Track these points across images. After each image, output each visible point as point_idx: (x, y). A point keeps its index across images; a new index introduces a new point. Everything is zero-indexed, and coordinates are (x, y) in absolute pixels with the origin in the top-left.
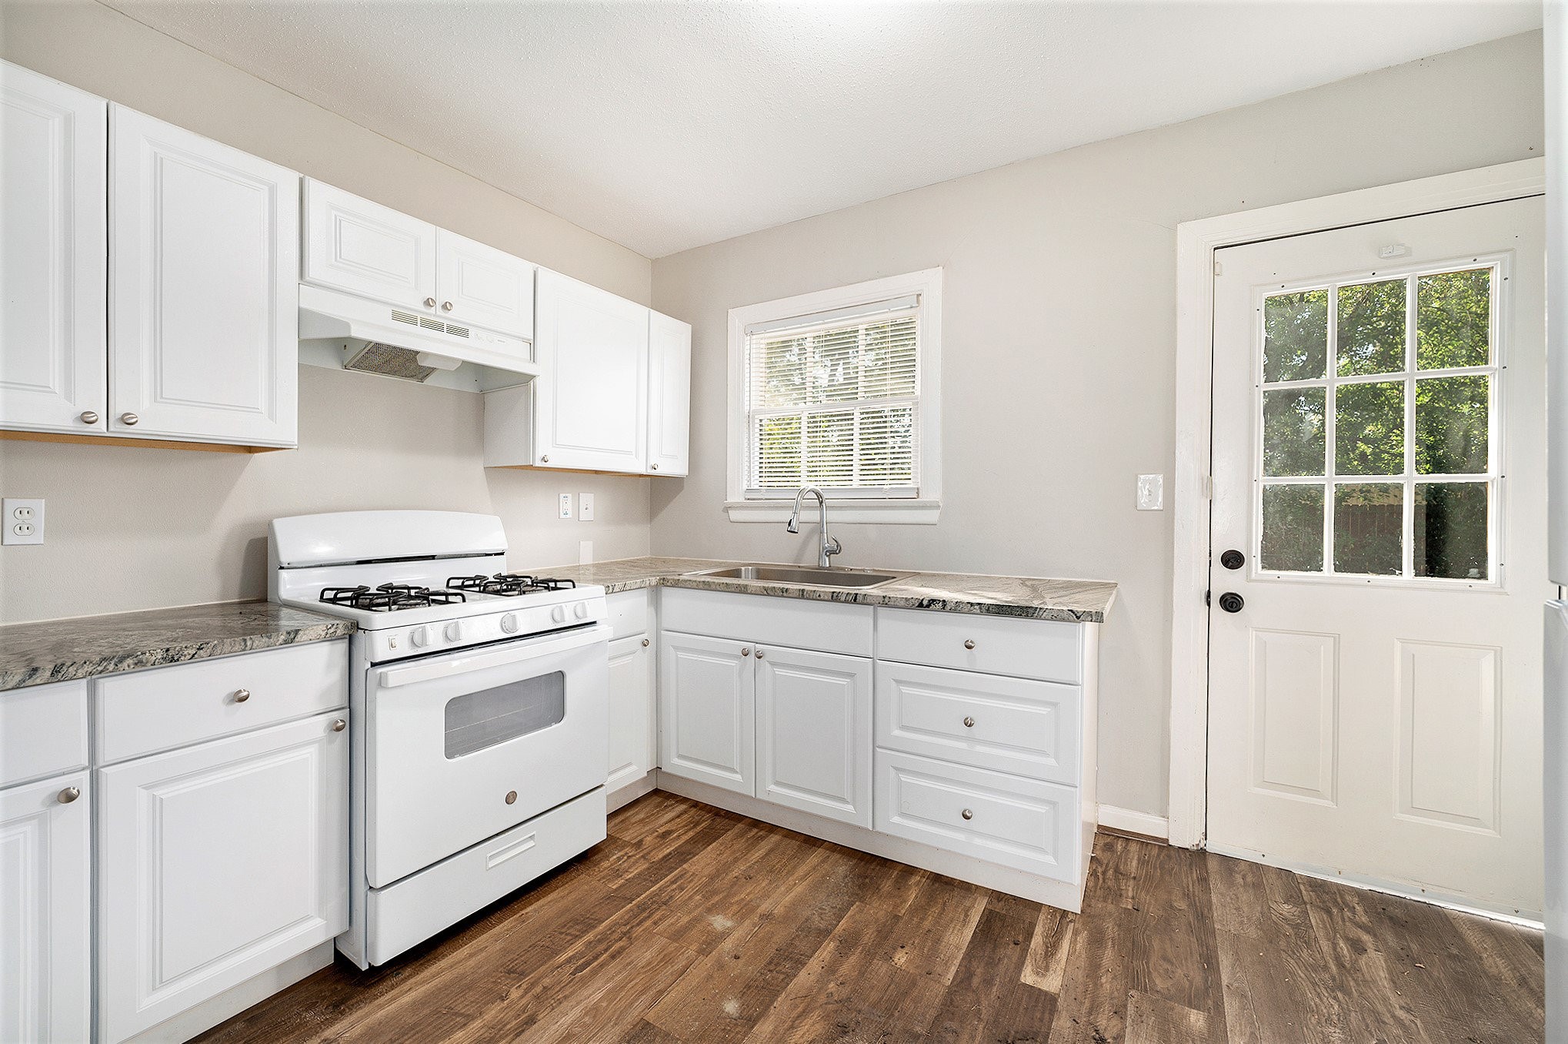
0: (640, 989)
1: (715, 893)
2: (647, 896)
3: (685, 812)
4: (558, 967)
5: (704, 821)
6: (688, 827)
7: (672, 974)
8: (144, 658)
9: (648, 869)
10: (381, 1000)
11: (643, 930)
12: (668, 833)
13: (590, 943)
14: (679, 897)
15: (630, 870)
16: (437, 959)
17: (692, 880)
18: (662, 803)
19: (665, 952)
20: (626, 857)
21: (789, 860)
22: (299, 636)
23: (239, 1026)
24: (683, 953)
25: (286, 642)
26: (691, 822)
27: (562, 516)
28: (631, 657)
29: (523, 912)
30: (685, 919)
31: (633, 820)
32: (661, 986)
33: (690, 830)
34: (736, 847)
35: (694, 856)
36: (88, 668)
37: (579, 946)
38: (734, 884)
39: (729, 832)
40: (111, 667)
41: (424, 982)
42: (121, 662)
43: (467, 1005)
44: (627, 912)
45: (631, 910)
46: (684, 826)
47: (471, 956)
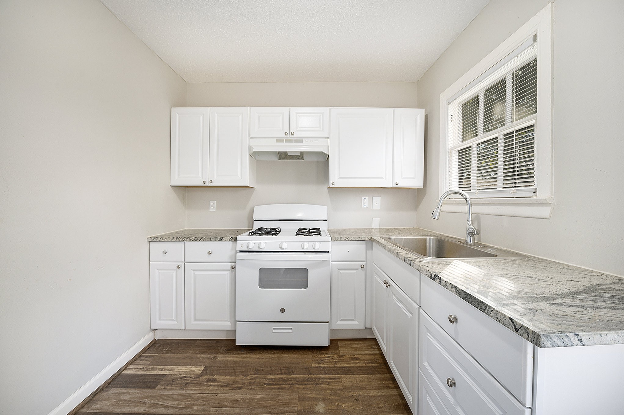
0: (268, 406)
1: (336, 394)
2: (315, 377)
3: (375, 355)
4: (265, 379)
5: (376, 363)
6: (367, 362)
7: (281, 410)
8: (191, 239)
9: (331, 367)
10: (232, 355)
11: (298, 388)
12: (357, 359)
13: (282, 379)
14: (325, 386)
15: (325, 364)
16: (252, 353)
17: (337, 383)
18: (372, 345)
19: (291, 401)
20: (331, 358)
21: (385, 407)
22: (223, 239)
23: (215, 342)
24: (294, 406)
25: (220, 240)
26: (370, 360)
27: (363, 206)
28: (355, 271)
29: (283, 355)
30: (313, 396)
31: (353, 346)
32: (272, 411)
33: (365, 363)
34: (372, 383)
35: (351, 375)
36: (181, 239)
37: (278, 377)
38: (348, 397)
39: (379, 375)
40: (185, 240)
41: (242, 357)
42: (187, 239)
43: (239, 371)
44: (303, 378)
45: (305, 378)
46: (367, 360)
47: (258, 358)
